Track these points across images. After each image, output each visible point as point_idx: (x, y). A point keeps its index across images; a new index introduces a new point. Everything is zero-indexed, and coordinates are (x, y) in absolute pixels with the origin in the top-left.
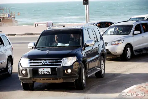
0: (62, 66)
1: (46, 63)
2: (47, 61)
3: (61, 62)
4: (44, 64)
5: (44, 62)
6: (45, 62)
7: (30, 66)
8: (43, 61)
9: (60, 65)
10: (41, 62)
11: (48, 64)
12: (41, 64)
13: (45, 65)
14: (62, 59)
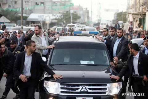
0: (107, 94)
1: (85, 90)
2: (87, 87)
3: (106, 89)
4: (82, 90)
5: (82, 88)
6: (84, 88)
7: (62, 92)
8: (81, 87)
9: (105, 93)
10: (78, 89)
11: (89, 91)
12: (79, 91)
13: (84, 92)
14: (106, 85)
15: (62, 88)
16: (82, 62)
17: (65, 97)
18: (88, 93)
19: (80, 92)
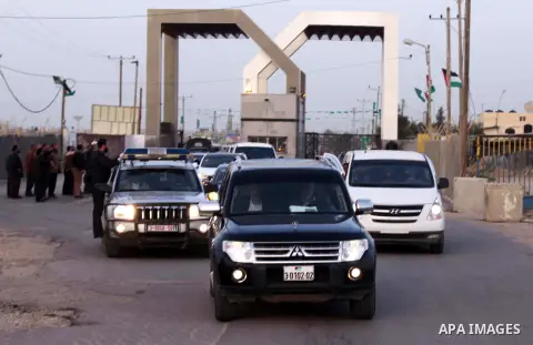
0: (339, 260)
1: (300, 254)
2: (303, 249)
3: (337, 251)
4: (294, 254)
5: (294, 251)
7: (258, 259)
8: (291, 250)
9: (337, 257)
10: (286, 252)
11: (306, 255)
12: (288, 255)
13: (297, 258)
14: (337, 244)
15: (257, 252)
16: (294, 209)
17: (264, 268)
18: (303, 258)
19: (291, 258)
